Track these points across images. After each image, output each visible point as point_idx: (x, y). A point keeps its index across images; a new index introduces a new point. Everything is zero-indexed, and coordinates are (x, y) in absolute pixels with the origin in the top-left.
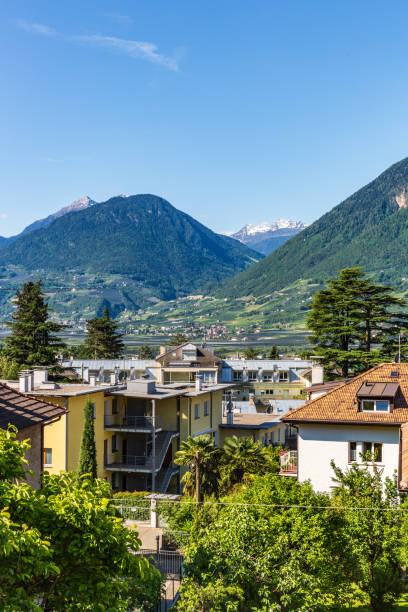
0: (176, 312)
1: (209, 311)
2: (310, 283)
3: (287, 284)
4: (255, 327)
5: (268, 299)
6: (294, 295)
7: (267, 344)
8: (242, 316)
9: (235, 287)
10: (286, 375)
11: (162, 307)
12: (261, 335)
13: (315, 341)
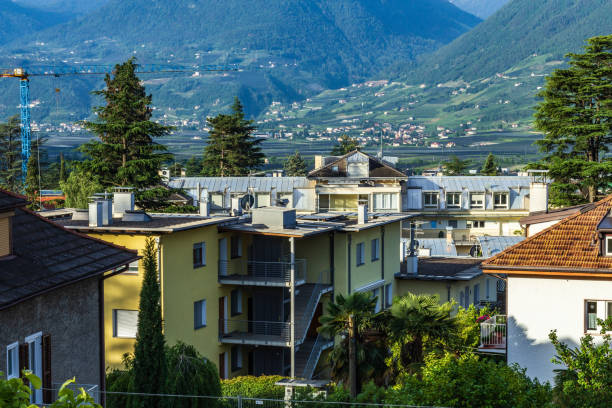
0: (349, 106)
1: (398, 104)
2: (548, 60)
3: (514, 62)
4: (466, 127)
5: (486, 85)
6: (525, 78)
7: (484, 152)
8: (448, 110)
9: (437, 67)
10: (504, 197)
11: (327, 97)
12: (475, 139)
13: (549, 146)
